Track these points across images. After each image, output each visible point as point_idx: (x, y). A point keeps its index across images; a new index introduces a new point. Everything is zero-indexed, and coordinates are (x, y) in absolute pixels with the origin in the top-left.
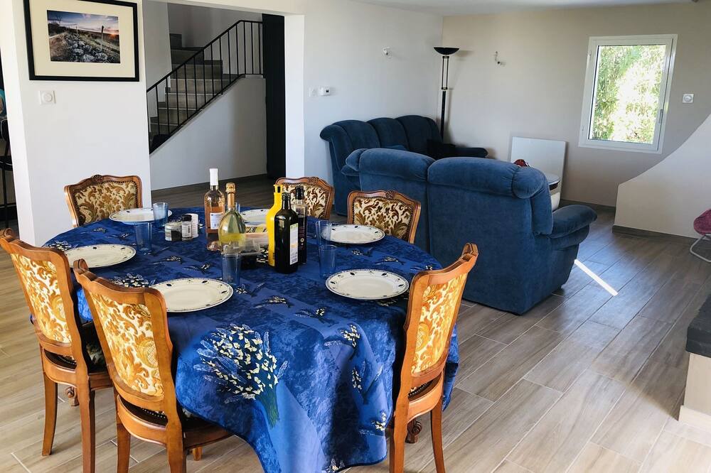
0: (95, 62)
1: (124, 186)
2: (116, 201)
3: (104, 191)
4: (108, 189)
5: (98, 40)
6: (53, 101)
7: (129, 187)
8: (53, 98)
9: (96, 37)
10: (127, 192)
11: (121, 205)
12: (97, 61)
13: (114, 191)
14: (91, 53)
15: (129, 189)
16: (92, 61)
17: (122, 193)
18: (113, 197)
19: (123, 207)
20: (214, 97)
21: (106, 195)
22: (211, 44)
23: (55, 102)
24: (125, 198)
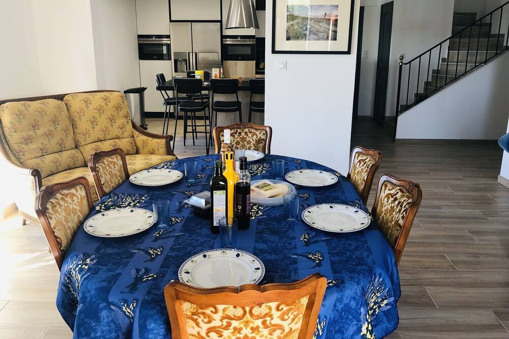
0: (317, 40)
1: (258, 133)
2: (249, 142)
3: (243, 134)
4: (246, 133)
5: (321, 24)
6: (285, 68)
7: (262, 133)
8: (286, 66)
9: (320, 22)
10: (259, 137)
11: (252, 146)
12: (318, 39)
13: (250, 135)
14: (315, 34)
15: (261, 135)
16: (315, 39)
17: (255, 137)
18: (248, 139)
19: (253, 147)
20: (475, 66)
21: (243, 137)
22: (502, 7)
23: (286, 69)
24: (256, 141)
